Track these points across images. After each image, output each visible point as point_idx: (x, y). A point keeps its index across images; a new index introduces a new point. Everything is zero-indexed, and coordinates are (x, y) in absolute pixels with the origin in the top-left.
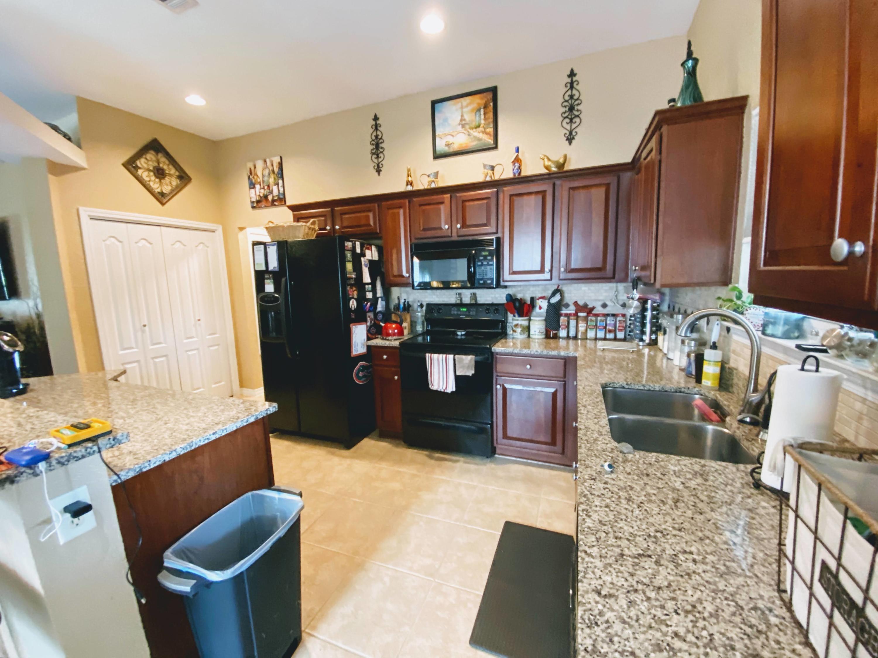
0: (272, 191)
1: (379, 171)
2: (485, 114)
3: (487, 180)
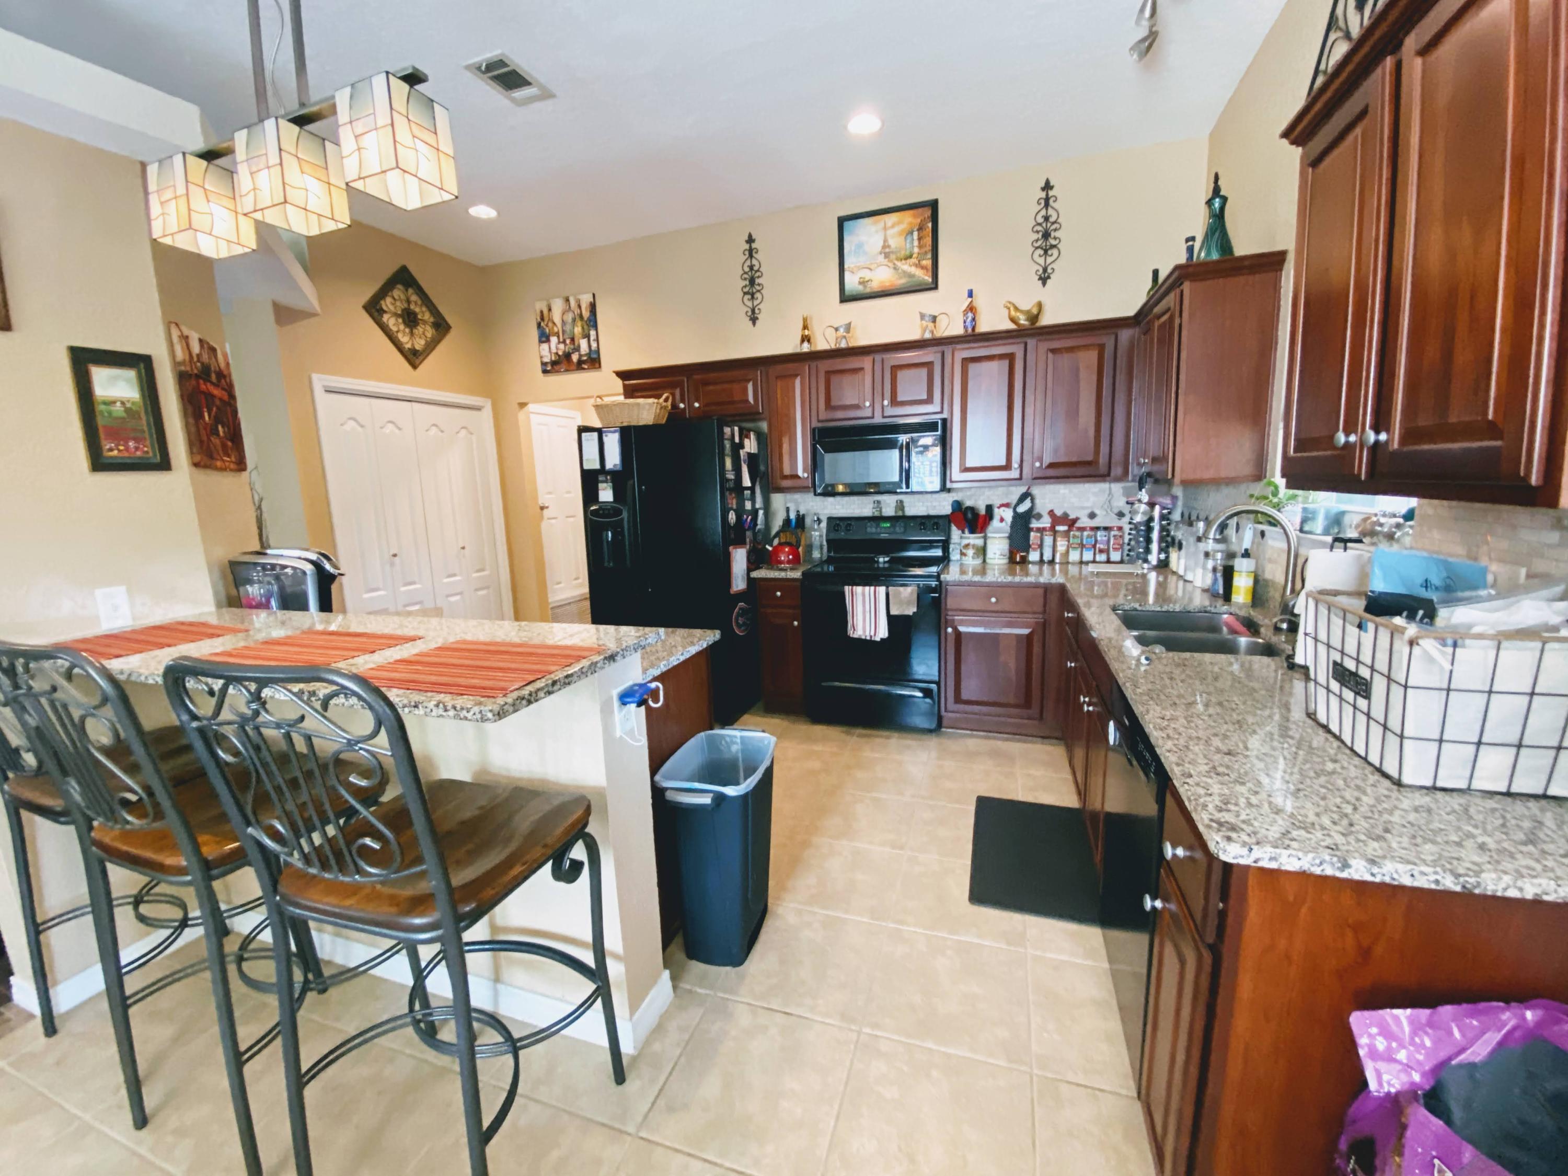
0: (579, 346)
1: (754, 320)
2: (920, 239)
3: (927, 336)
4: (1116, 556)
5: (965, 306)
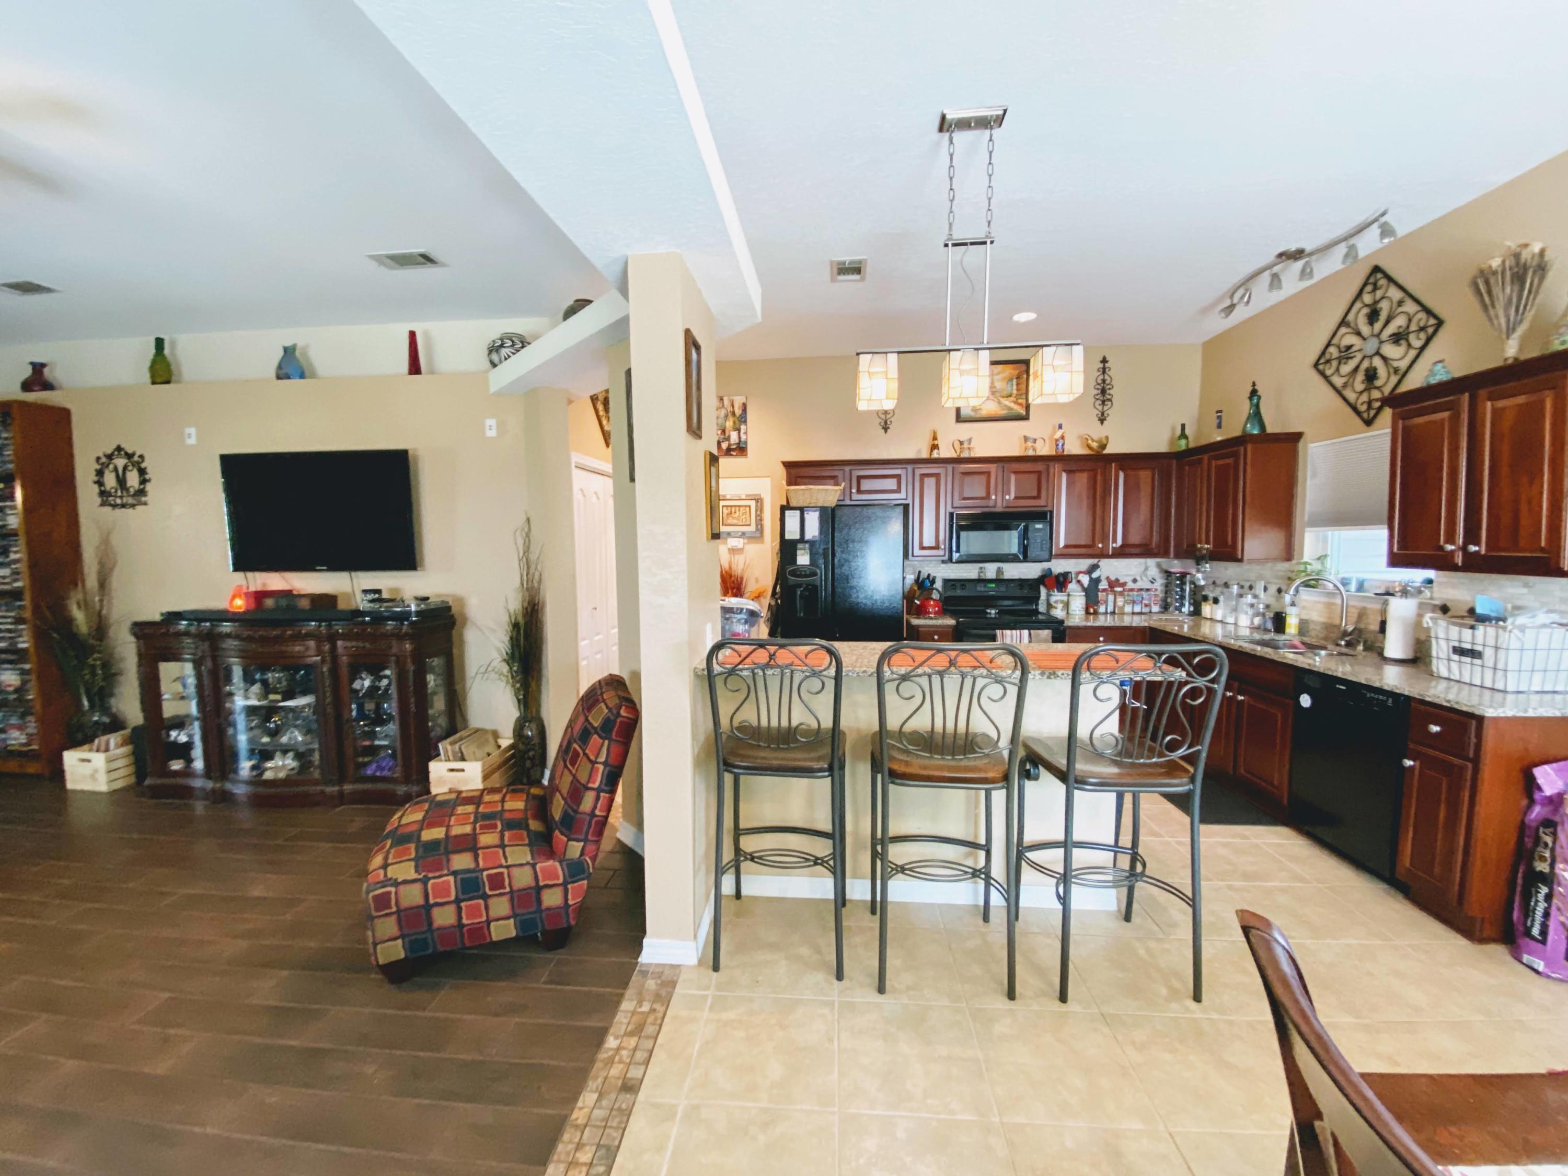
0: (729, 437)
1: (886, 429)
2: (1018, 384)
3: (1031, 453)
4: (1156, 609)
5: (1058, 434)
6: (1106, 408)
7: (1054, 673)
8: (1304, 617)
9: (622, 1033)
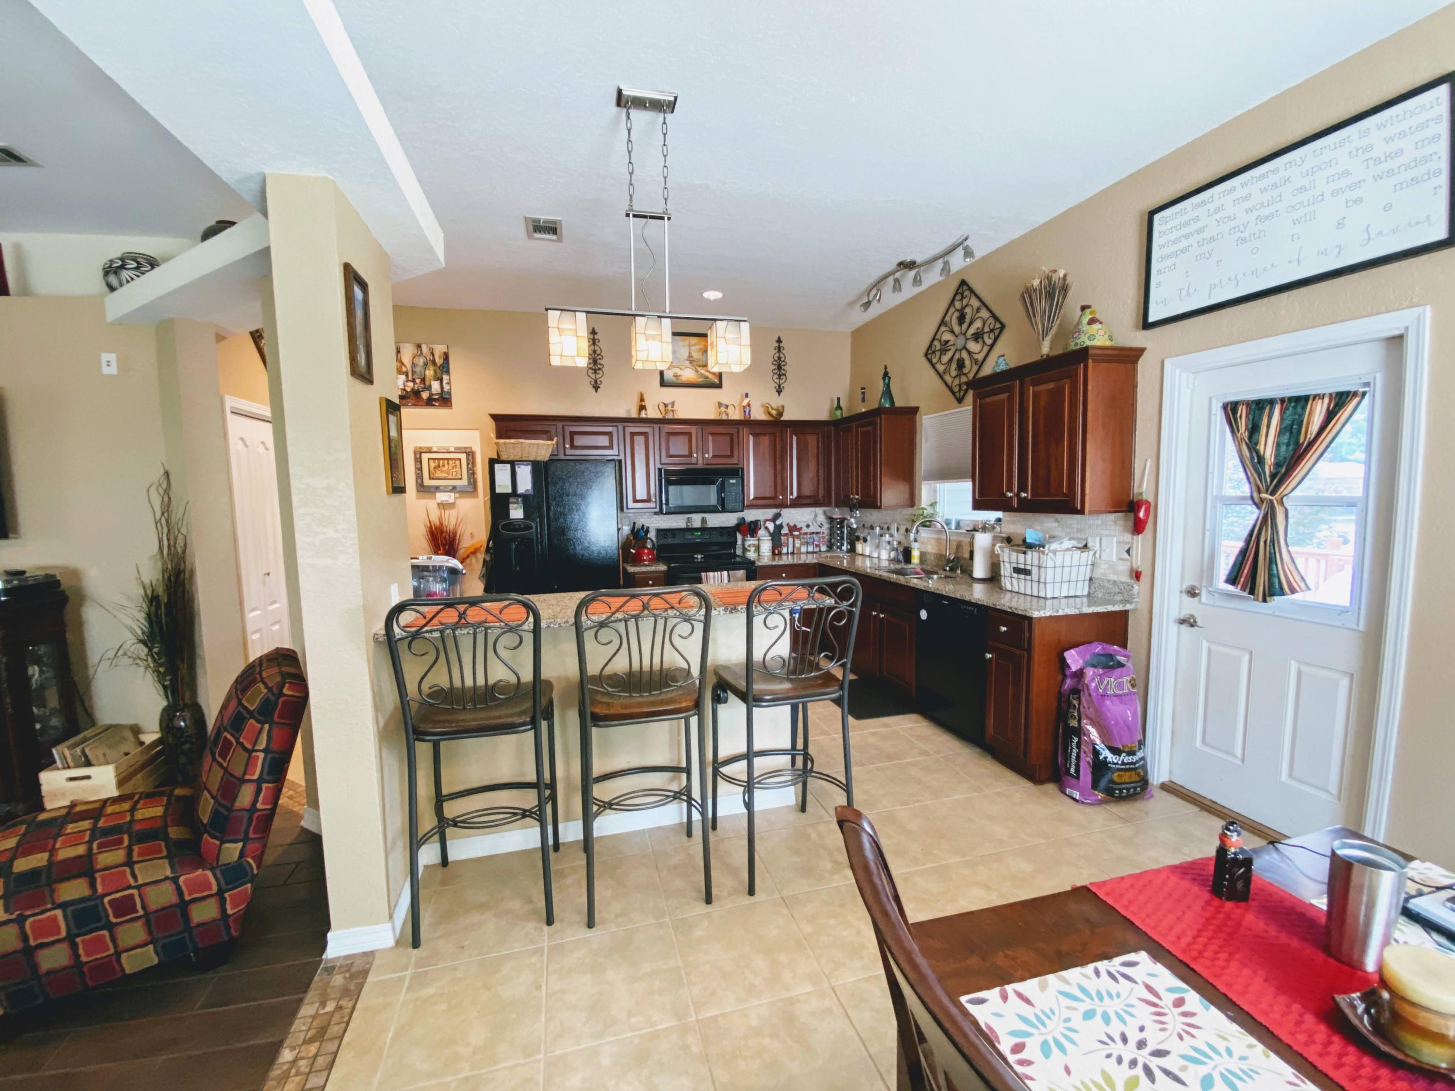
0: (430, 386)
1: (596, 388)
3: (724, 417)
4: (824, 548)
5: (745, 402)
6: (782, 381)
7: (735, 608)
8: (924, 550)
9: (300, 1041)
